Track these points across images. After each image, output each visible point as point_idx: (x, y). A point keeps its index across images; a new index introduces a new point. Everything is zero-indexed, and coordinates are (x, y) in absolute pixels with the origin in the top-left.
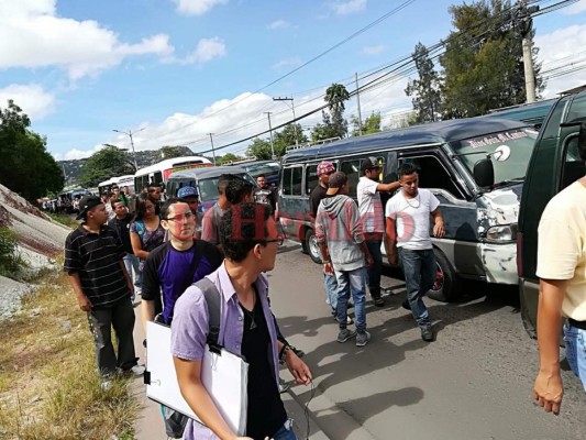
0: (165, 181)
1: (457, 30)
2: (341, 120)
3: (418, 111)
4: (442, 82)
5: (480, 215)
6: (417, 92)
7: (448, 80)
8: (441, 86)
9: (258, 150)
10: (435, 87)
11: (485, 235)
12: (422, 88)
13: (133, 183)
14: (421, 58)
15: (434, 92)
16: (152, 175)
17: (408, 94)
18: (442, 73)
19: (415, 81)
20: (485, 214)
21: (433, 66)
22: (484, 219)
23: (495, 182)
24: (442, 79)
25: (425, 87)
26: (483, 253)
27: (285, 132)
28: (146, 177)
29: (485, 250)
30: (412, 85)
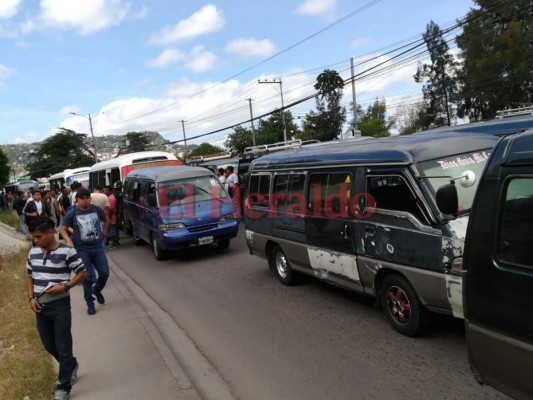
0: (123, 179)
1: (478, 8)
2: (339, 108)
3: (429, 101)
4: (459, 68)
5: (444, 244)
6: (428, 78)
7: (466, 64)
8: (458, 72)
9: (238, 140)
10: (450, 73)
11: (450, 265)
12: (434, 73)
13: (88, 178)
14: (433, 40)
15: (448, 78)
16: (109, 171)
17: (417, 80)
18: (459, 56)
19: (425, 66)
20: (450, 243)
21: (447, 48)
22: (449, 249)
23: (460, 210)
24: (458, 64)
25: (438, 73)
26: (447, 284)
27: (272, 119)
28: (103, 172)
29: (450, 282)
30: (422, 70)
